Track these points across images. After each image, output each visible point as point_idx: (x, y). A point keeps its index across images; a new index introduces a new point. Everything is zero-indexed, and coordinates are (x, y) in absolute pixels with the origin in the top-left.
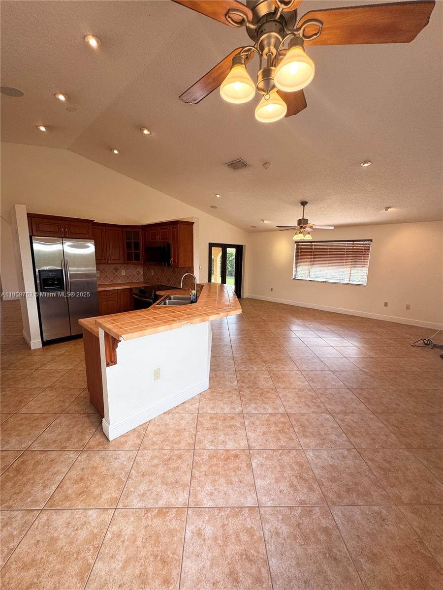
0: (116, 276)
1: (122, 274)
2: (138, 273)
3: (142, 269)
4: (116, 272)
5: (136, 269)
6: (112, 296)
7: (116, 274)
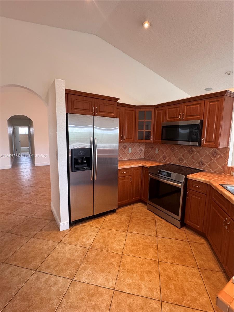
0: (125, 153)
1: (129, 152)
2: (141, 150)
3: (144, 147)
4: (125, 149)
5: (140, 147)
6: (127, 174)
7: (125, 151)
